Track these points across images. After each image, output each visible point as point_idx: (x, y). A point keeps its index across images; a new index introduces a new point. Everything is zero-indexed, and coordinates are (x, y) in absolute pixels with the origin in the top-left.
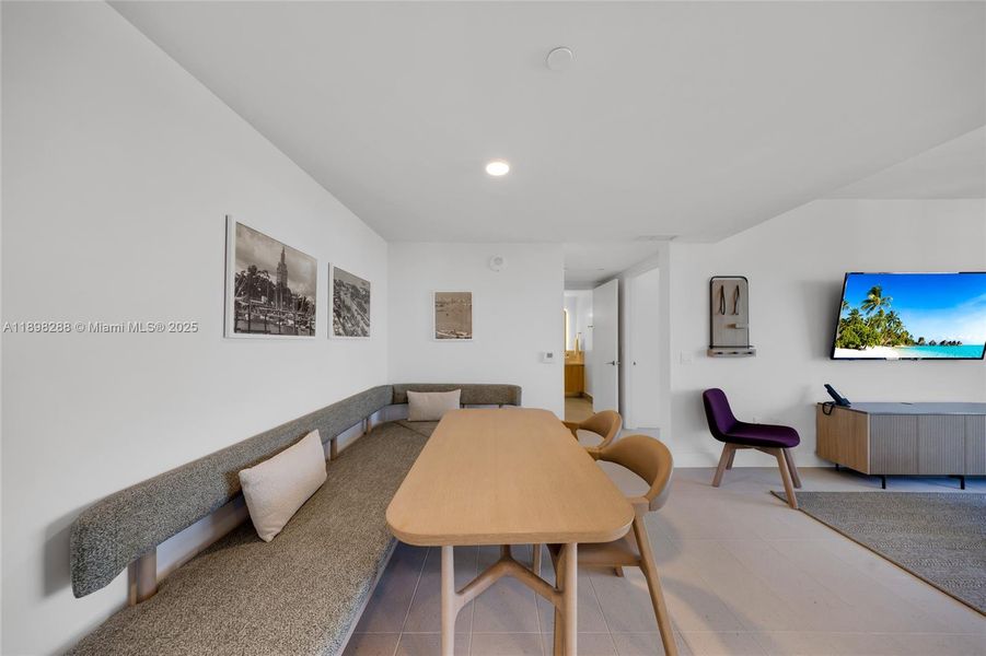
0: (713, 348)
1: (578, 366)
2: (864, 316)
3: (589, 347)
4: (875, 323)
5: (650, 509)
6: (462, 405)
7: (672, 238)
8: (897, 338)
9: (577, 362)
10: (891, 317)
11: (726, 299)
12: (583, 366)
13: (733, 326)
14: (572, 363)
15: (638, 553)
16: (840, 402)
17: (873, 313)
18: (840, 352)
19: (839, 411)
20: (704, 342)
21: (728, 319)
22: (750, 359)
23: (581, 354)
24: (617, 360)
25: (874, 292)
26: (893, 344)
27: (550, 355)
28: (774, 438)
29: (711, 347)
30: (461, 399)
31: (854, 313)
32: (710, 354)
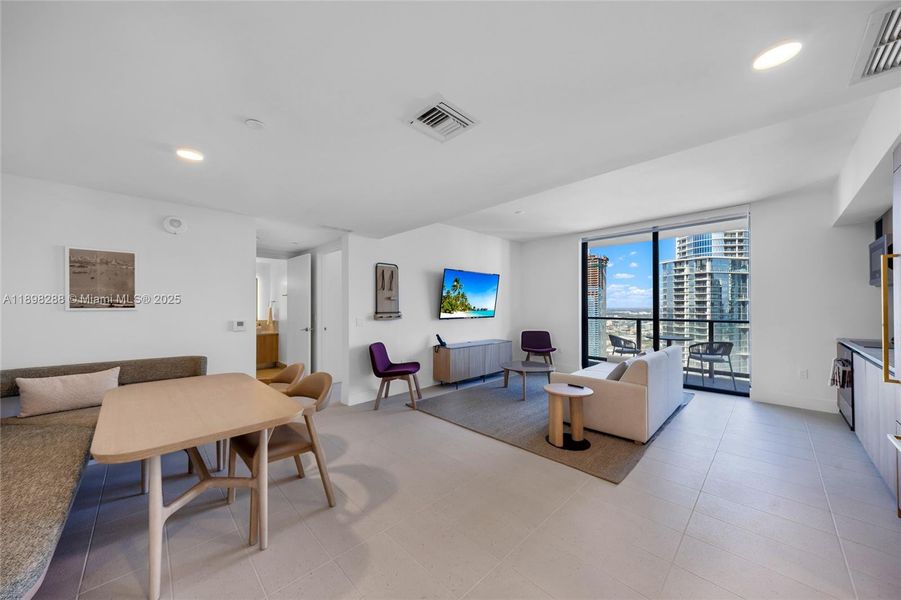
0: (378, 315)
1: (272, 335)
2: (453, 294)
3: (283, 316)
4: (457, 299)
5: (317, 410)
6: (121, 384)
7: (349, 231)
8: (466, 308)
9: (271, 332)
10: (463, 296)
11: (385, 279)
12: (277, 335)
13: (389, 298)
14: (263, 333)
15: (310, 441)
16: (443, 344)
17: (456, 293)
18: (443, 315)
19: (441, 349)
20: (371, 310)
21: (386, 293)
22: (399, 320)
23: (275, 323)
24: (309, 327)
25: (456, 281)
26: (464, 310)
27: (240, 324)
28: (407, 370)
29: (376, 313)
30: (120, 378)
31: (448, 292)
32: (376, 318)
